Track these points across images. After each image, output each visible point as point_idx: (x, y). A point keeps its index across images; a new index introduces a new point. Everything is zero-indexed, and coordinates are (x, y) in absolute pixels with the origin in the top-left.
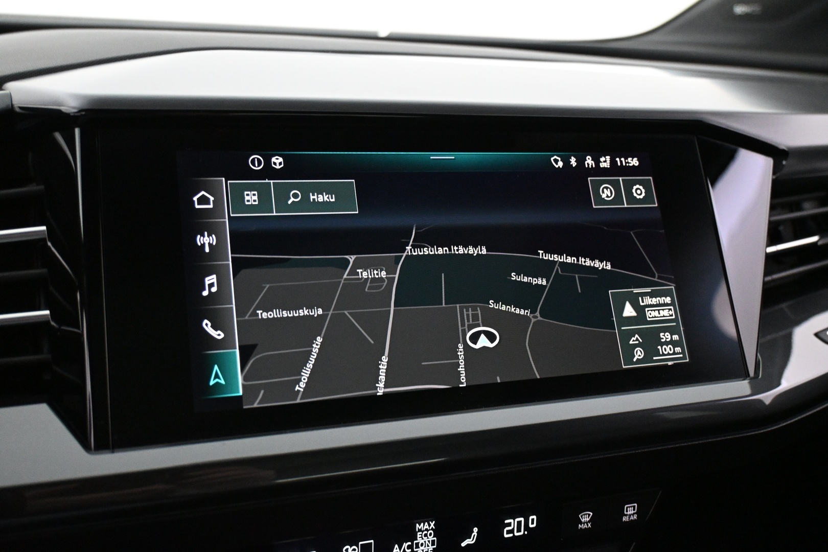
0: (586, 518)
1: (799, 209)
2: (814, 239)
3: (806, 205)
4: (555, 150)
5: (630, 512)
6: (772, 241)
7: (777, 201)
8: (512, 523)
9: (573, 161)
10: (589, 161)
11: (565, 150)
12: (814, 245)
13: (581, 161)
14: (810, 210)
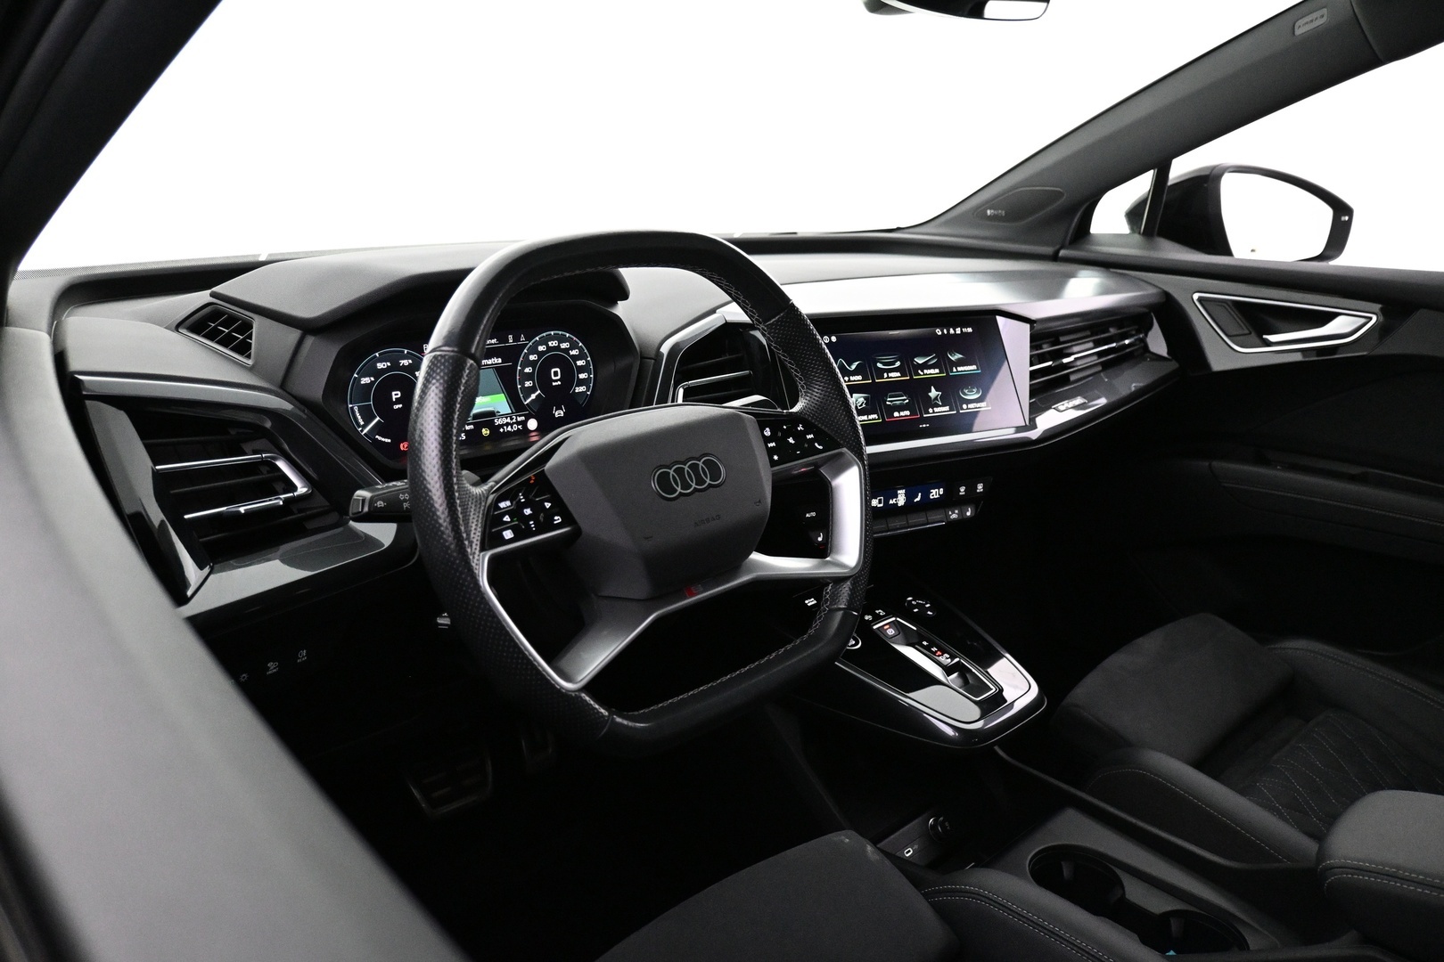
0: (962, 489)
1: (1041, 348)
2: (1050, 363)
3: (1045, 346)
4: (937, 327)
5: (980, 487)
6: (1031, 365)
7: (1034, 344)
8: (934, 491)
9: (945, 331)
10: (952, 331)
11: (941, 326)
12: (1050, 366)
13: (948, 331)
14: (1046, 348)
